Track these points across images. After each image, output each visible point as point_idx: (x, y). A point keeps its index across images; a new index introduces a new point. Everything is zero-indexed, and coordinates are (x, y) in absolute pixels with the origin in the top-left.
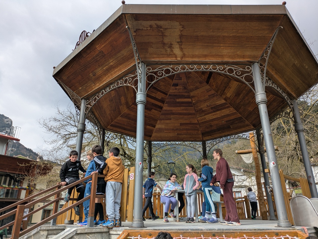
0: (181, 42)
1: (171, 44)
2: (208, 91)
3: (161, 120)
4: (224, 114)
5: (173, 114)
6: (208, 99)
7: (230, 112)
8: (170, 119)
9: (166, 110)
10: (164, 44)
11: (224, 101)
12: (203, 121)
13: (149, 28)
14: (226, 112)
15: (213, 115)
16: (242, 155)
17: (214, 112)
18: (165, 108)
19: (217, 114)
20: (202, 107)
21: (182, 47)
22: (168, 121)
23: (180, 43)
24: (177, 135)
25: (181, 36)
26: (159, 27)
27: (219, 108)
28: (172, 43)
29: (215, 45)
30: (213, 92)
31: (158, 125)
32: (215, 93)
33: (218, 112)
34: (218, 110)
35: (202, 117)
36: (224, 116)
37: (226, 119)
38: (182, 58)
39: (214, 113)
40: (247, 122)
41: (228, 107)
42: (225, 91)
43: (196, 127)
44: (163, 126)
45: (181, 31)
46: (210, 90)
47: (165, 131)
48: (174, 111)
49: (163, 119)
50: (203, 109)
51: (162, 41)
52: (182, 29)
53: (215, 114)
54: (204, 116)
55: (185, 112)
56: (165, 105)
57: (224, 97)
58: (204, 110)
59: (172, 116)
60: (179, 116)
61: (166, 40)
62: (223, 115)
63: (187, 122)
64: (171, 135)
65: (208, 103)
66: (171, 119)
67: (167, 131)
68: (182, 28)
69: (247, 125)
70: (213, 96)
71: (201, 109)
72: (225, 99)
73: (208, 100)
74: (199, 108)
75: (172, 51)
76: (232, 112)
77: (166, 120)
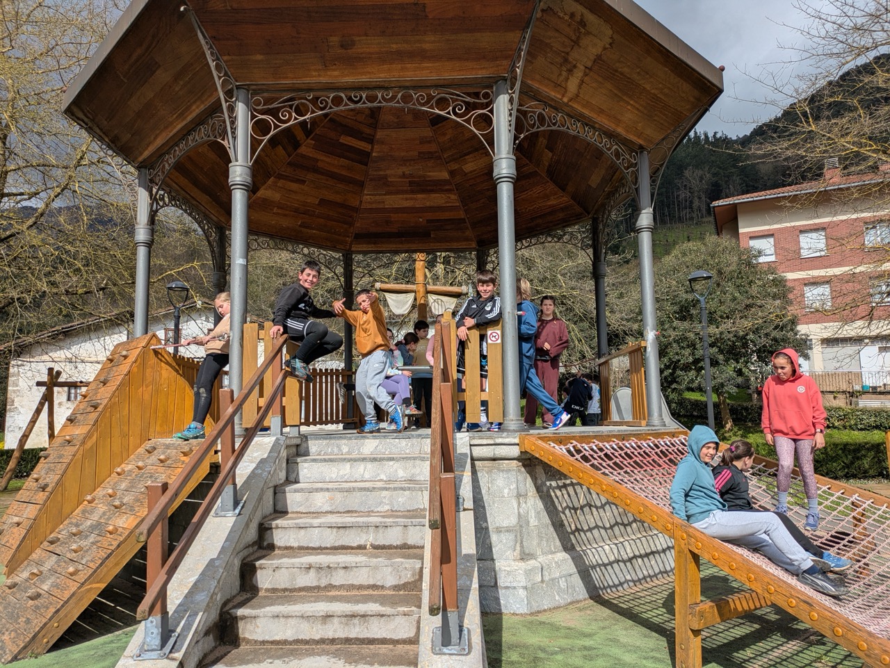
0: (590, 69)
1: (575, 66)
2: (423, 141)
3: (280, 177)
4: (432, 204)
5: (316, 170)
6: (414, 160)
7: (446, 202)
8: (303, 182)
9: (303, 156)
10: (566, 60)
11: (445, 175)
12: (374, 206)
13: (567, 18)
14: (437, 199)
15: (407, 199)
16: (388, 295)
17: (412, 192)
18: (303, 150)
19: (416, 199)
20: (388, 172)
21: (586, 79)
22: (294, 186)
23: (587, 71)
24: (300, 226)
25: (598, 58)
26: (582, 23)
27: (429, 188)
28: (578, 65)
29: (625, 98)
30: (433, 147)
31: (266, 189)
32: (436, 152)
33: (419, 196)
34: (423, 191)
35: (377, 197)
36: (430, 207)
37: (430, 216)
38: (571, 100)
39: (408, 196)
40: (469, 233)
41: (449, 191)
42: (466, 157)
43: (350, 217)
44: (277, 196)
45: (605, 49)
46: (429, 142)
47: (275, 210)
48: (320, 164)
49: (286, 178)
50: (389, 180)
51: (568, 54)
52: (608, 46)
53: (411, 199)
54: (385, 195)
55: (344, 173)
56: (309, 141)
57: (455, 166)
58: (391, 182)
59: (310, 176)
60: (327, 180)
61: (574, 55)
62: (428, 204)
63: (338, 198)
64: (285, 223)
65: (407, 170)
66: (305, 182)
67: (280, 211)
68: (610, 44)
69: (467, 239)
70: (429, 156)
71: (385, 177)
72: (452, 173)
73: (412, 162)
74: (381, 173)
75: (567, 79)
76: (450, 205)
77: (292, 181)
